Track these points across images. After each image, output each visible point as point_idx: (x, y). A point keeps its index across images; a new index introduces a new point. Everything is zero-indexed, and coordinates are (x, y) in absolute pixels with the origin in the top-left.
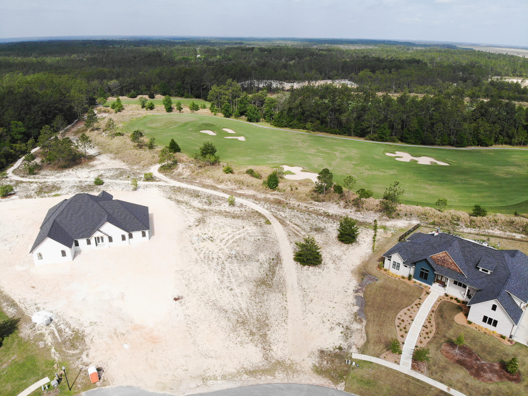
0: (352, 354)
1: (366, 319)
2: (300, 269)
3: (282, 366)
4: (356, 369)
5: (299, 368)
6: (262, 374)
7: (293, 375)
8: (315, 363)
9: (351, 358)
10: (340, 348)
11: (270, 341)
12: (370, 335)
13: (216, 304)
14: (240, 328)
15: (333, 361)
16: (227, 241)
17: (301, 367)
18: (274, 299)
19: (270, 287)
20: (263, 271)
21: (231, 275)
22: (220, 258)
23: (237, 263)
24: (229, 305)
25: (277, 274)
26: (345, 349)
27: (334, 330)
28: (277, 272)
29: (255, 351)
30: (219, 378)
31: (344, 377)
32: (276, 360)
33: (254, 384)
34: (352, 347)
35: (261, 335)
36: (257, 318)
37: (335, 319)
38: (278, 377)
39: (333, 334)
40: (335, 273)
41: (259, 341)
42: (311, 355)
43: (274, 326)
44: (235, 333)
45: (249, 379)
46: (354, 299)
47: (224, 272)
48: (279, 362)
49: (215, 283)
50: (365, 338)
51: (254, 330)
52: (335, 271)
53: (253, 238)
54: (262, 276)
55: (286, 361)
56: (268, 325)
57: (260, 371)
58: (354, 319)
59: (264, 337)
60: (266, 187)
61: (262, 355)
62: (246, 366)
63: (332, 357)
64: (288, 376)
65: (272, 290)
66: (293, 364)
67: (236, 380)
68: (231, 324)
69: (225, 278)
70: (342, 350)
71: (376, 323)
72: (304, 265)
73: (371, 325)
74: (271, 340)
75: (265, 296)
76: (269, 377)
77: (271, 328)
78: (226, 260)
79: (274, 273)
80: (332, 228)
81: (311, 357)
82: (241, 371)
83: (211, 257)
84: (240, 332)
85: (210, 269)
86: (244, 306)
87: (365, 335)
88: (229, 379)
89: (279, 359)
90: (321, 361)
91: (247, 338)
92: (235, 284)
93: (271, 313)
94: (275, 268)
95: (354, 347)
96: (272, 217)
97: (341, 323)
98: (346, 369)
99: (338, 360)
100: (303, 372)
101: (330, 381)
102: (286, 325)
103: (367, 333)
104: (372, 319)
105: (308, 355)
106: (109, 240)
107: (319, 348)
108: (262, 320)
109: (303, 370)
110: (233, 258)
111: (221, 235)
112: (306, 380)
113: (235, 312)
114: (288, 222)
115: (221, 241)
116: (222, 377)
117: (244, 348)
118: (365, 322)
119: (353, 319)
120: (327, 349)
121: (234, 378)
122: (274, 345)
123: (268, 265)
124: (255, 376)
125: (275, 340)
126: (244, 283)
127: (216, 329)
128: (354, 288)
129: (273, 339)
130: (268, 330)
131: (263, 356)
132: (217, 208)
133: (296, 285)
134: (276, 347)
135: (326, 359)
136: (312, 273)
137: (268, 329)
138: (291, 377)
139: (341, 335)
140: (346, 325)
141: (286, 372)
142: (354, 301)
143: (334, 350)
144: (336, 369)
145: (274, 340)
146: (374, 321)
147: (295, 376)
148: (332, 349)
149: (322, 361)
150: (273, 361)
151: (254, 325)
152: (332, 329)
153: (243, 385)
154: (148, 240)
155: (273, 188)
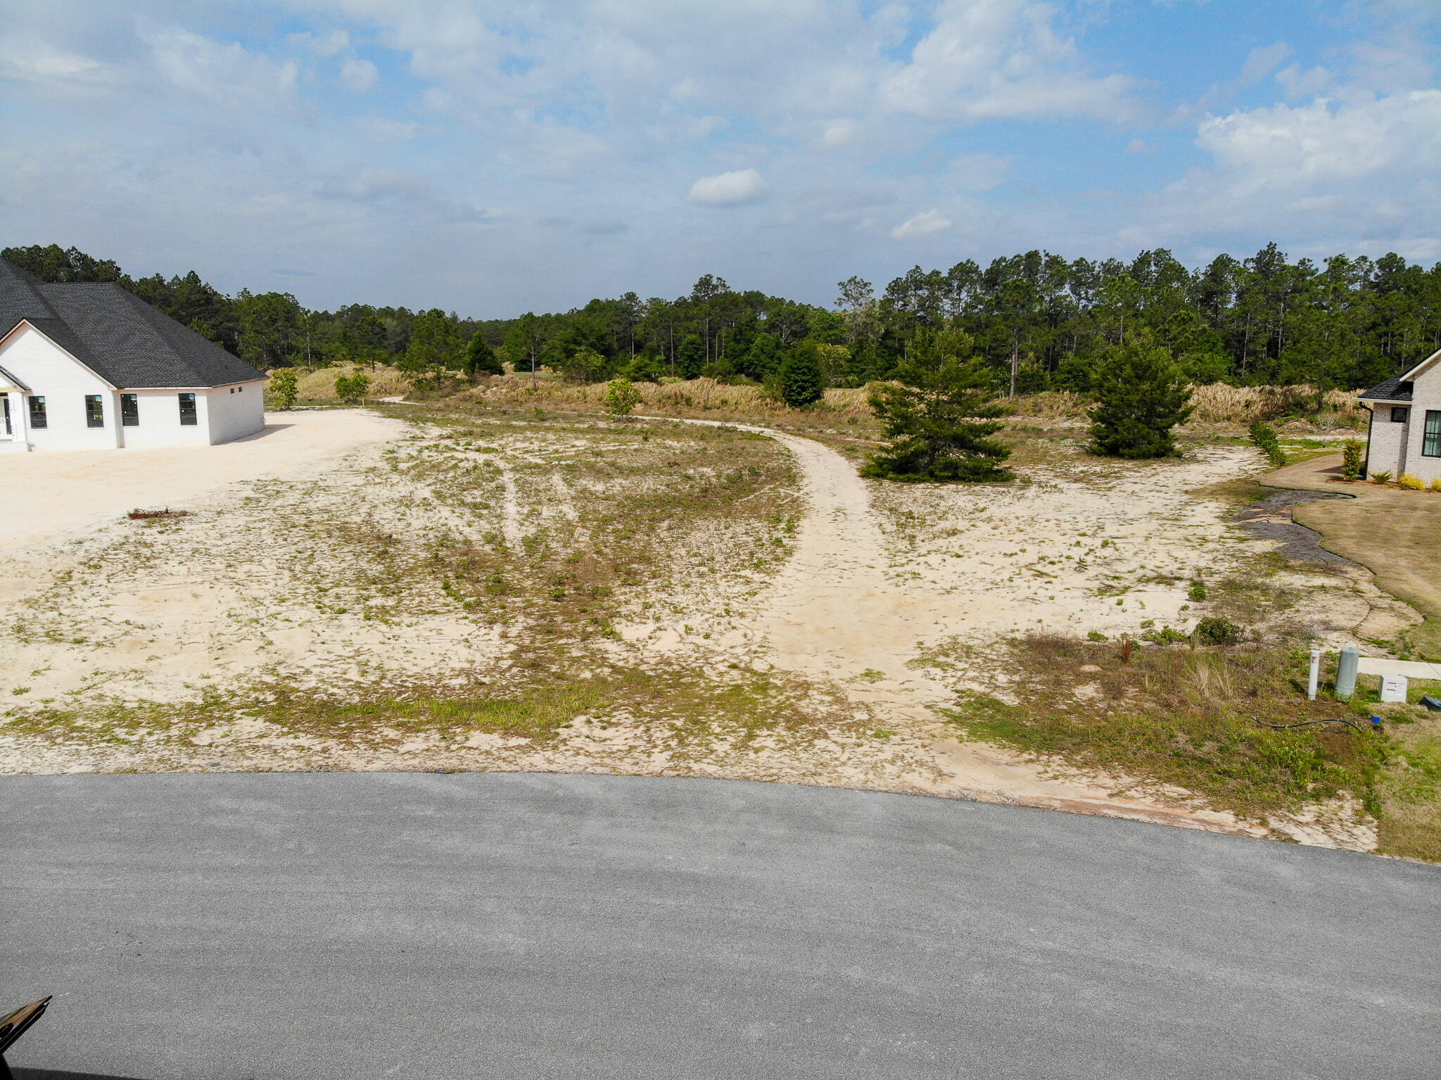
1: (1360, 565)
2: (892, 488)
4: (1426, 718)
5: (815, 707)
6: (426, 723)
7: (751, 736)
11: (614, 610)
13: (354, 529)
14: (430, 577)
16: (557, 452)
17: (839, 701)
18: (720, 527)
19: (708, 510)
20: (692, 487)
21: (512, 489)
22: (490, 466)
23: (566, 475)
24: (426, 532)
25: (762, 494)
26: (1256, 640)
27: (1129, 593)
28: (764, 490)
29: (468, 636)
32: (617, 670)
33: (293, 766)
34: (1320, 634)
36: (577, 557)
37: (1124, 567)
38: (578, 742)
39: (1131, 604)
40: (1093, 494)
41: (533, 610)
42: (941, 659)
44: (376, 587)
45: (263, 742)
46: (1235, 530)
47: (480, 485)
48: (638, 678)
49: (408, 498)
50: (1409, 611)
51: (527, 583)
52: (1089, 492)
53: (678, 451)
54: (675, 493)
55: (710, 673)
58: (1273, 566)
59: (580, 600)
60: (776, 400)
61: (512, 649)
62: (307, 684)
63: (1147, 668)
64: (693, 741)
65: (720, 514)
66: (763, 688)
67: (133, 738)
68: (379, 568)
69: (477, 492)
70: (1236, 642)
73: (1413, 578)
74: (628, 609)
75: (667, 522)
76: (485, 739)
77: (654, 580)
78: (517, 471)
79: (751, 491)
80: (1055, 445)
82: (234, 704)
83: (445, 467)
84: (420, 585)
85: (417, 480)
86: (517, 533)
87: (1400, 604)
88: (77, 729)
89: (645, 668)
91: (447, 600)
92: (514, 501)
93: (681, 551)
94: (756, 486)
95: (1332, 636)
96: (782, 435)
97: (1176, 576)
101: (1175, 790)
102: (763, 575)
103: (1404, 599)
104: (1403, 564)
106: (33, 415)
108: (605, 562)
109: (861, 717)
110: (556, 469)
111: (537, 447)
113: (448, 544)
114: (851, 439)
115: (528, 452)
117: (382, 626)
118: (1358, 574)
119: (1262, 567)
120: (1093, 639)
122: (638, 620)
123: (725, 481)
125: (652, 610)
126: (568, 501)
127: (262, 574)
128: (1220, 514)
130: (626, 585)
131: (517, 654)
132: (563, 425)
133: (859, 509)
134: (649, 627)
136: (957, 491)
137: (631, 582)
138: (721, 746)
139: (1190, 603)
140: (1220, 579)
141: (679, 722)
142: (1242, 534)
143: (1162, 644)
146: (1425, 569)
147: (764, 742)
148: (1138, 643)
150: (586, 673)
151: (537, 573)
152: (1109, 591)
154: (208, 442)
155: (801, 404)
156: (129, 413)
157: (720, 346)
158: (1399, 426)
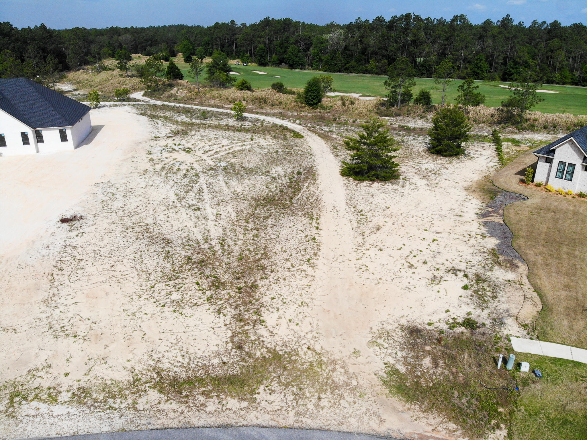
0: (509, 340)
1: (524, 261)
2: (353, 186)
3: (285, 368)
4: (534, 382)
5: (339, 377)
6: (211, 391)
7: (320, 399)
8: (392, 361)
9: (509, 350)
10: (469, 323)
11: (261, 301)
12: (549, 295)
13: (152, 230)
14: (189, 274)
15: (452, 358)
16: (217, 152)
17: (346, 373)
18: (291, 225)
19: (284, 208)
20: (276, 187)
21: (206, 190)
22: (193, 169)
23: (225, 176)
24: (180, 233)
25: (304, 192)
26: (484, 325)
27: (442, 283)
28: (304, 189)
29: (212, 325)
30: (65, 396)
31: (501, 410)
32: (269, 350)
33: (175, 423)
34: (506, 321)
35: (240, 289)
36: (241, 254)
37: (440, 259)
38: (263, 404)
39: (442, 292)
40: (430, 190)
41: (232, 301)
42: (379, 341)
43: (280, 270)
44: (171, 283)
45: (161, 407)
46: (482, 227)
47: (192, 187)
48: (276, 356)
49: (166, 200)
50: (538, 300)
51: (226, 277)
52: (428, 188)
53: (266, 150)
54: (270, 193)
55: (301, 353)
56: (263, 269)
57: (207, 381)
58: (493, 260)
59: (247, 292)
60: (302, 103)
61: (230, 334)
62: (165, 365)
63: (447, 346)
64: (301, 402)
65: (289, 211)
66: (320, 363)
67: (117, 406)
68: (169, 265)
69: (192, 194)
70: (478, 327)
71: (554, 269)
72: (362, 181)
73: (542, 274)
74: (266, 300)
75: (270, 220)
76: (233, 403)
77: (272, 274)
78: (205, 173)
79: (299, 189)
80: (415, 141)
81: (379, 345)
82: (144, 380)
83: (175, 169)
84: (187, 281)
85: (166, 182)
86: (215, 233)
87: (535, 294)
88: (95, 400)
89: (278, 349)
90: (413, 357)
91: (199, 294)
92: (209, 202)
93: (279, 247)
94: (300, 184)
95: (509, 321)
96: (306, 131)
97: (459, 268)
98: (499, 383)
99: (469, 356)
100: (353, 389)
101: (452, 426)
102: (311, 268)
103: (537, 290)
104: (540, 261)
105: (370, 339)
107: (404, 322)
108: (252, 258)
109: (354, 383)
110: (220, 170)
111: (208, 147)
112: (366, 418)
113: (190, 243)
114: (335, 136)
115: (205, 152)
116: (74, 394)
117: (181, 317)
118: (523, 268)
119: (489, 262)
120: (429, 324)
121: (111, 401)
122: (271, 310)
123: (288, 180)
124: (187, 396)
125: (275, 300)
126: (229, 202)
127: (126, 273)
128: (477, 211)
129: (272, 296)
130: (262, 278)
131: (232, 338)
132: (215, 122)
133: (342, 206)
134: (276, 315)
135: (429, 353)
136: (378, 190)
137: (264, 276)
138: (311, 406)
139: (463, 292)
140: (474, 271)
141: (295, 389)
142: (484, 230)
143: (452, 327)
144: (466, 384)
145: (273, 299)
146: (547, 265)
147: (324, 403)
148: (445, 327)
149: (417, 358)
150: (258, 354)
151: (228, 268)
152: (435, 280)
153: (132, 427)
154: (73, 148)
155: (312, 105)
156: (39, 139)
157: (273, 49)
158: (548, 164)
